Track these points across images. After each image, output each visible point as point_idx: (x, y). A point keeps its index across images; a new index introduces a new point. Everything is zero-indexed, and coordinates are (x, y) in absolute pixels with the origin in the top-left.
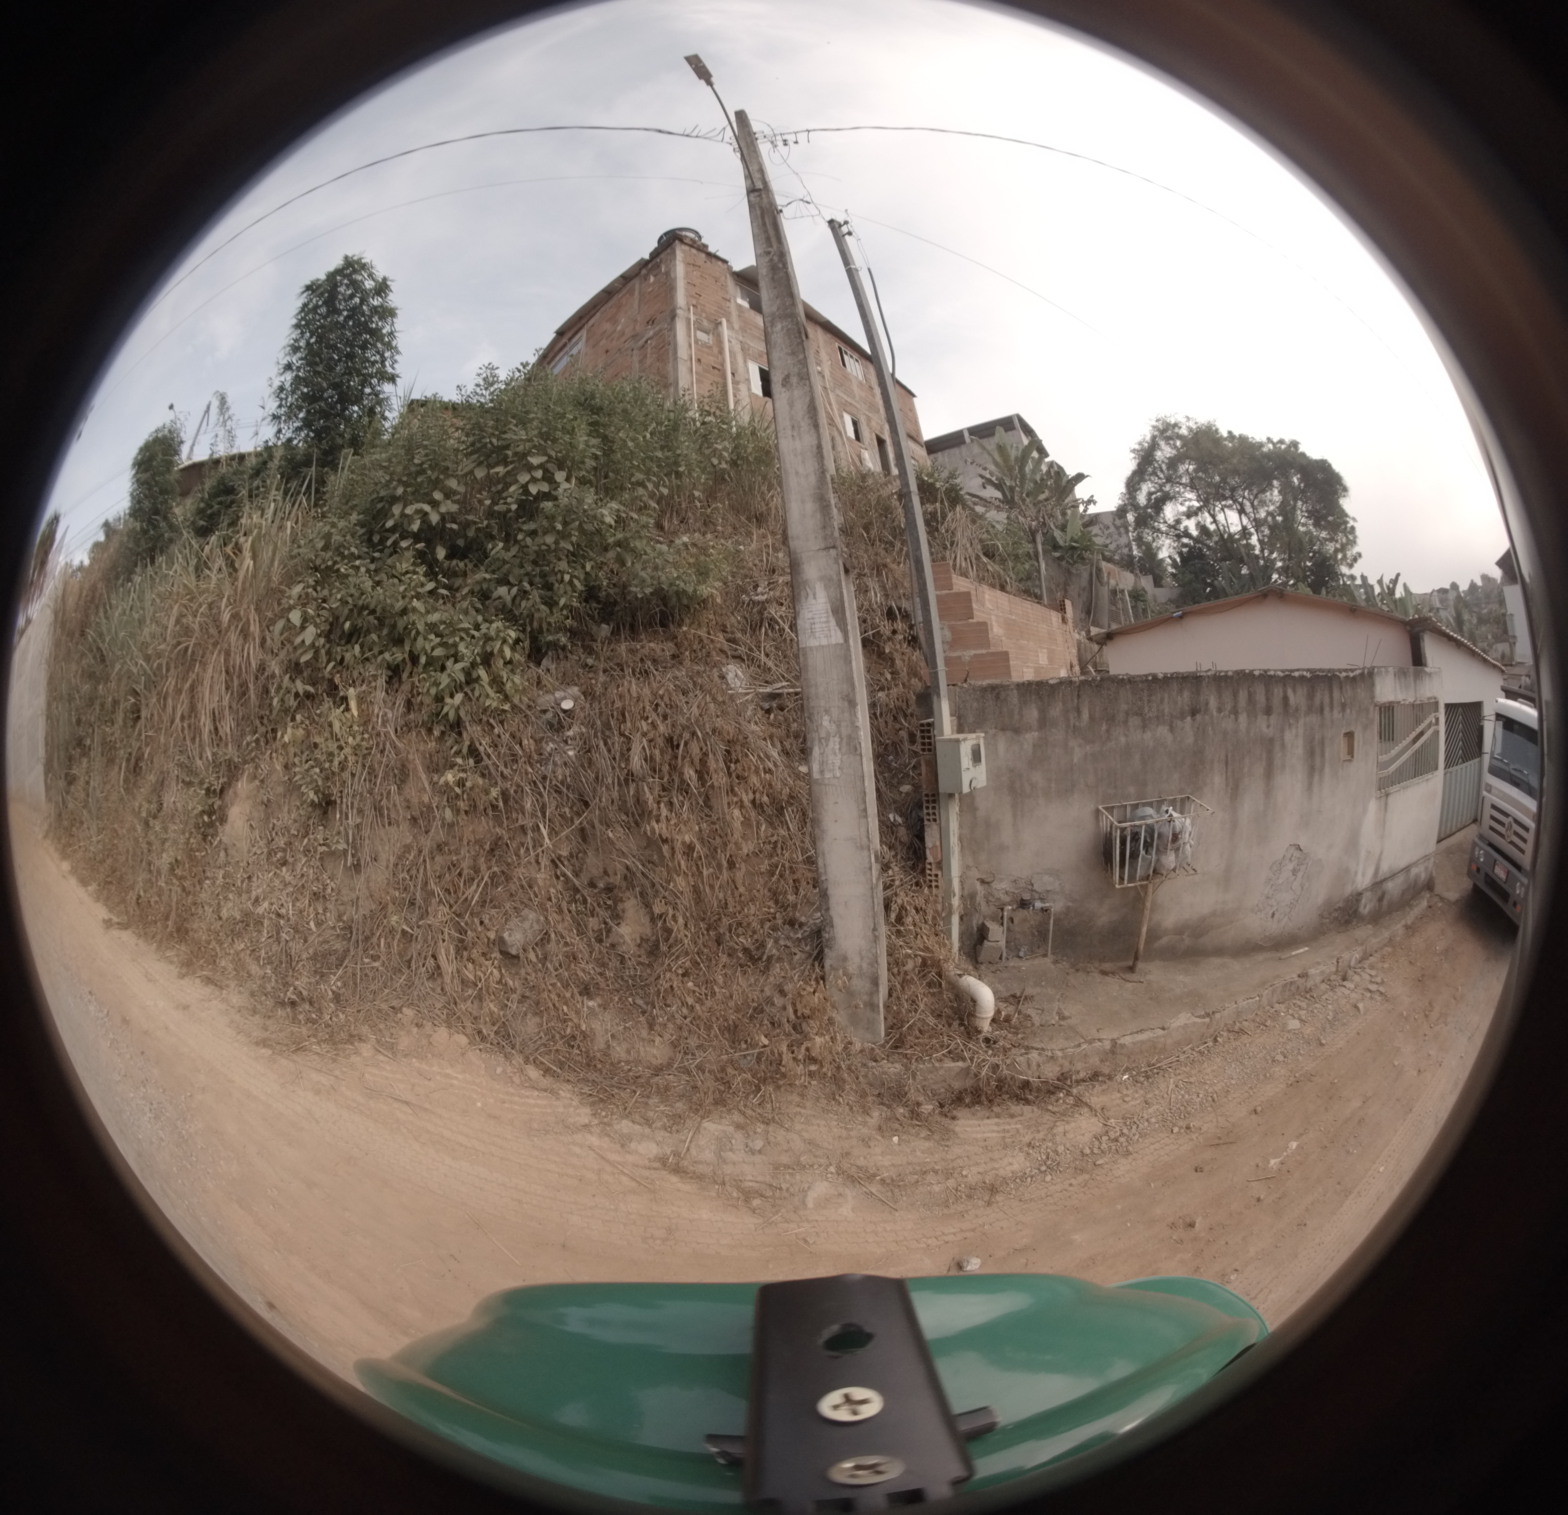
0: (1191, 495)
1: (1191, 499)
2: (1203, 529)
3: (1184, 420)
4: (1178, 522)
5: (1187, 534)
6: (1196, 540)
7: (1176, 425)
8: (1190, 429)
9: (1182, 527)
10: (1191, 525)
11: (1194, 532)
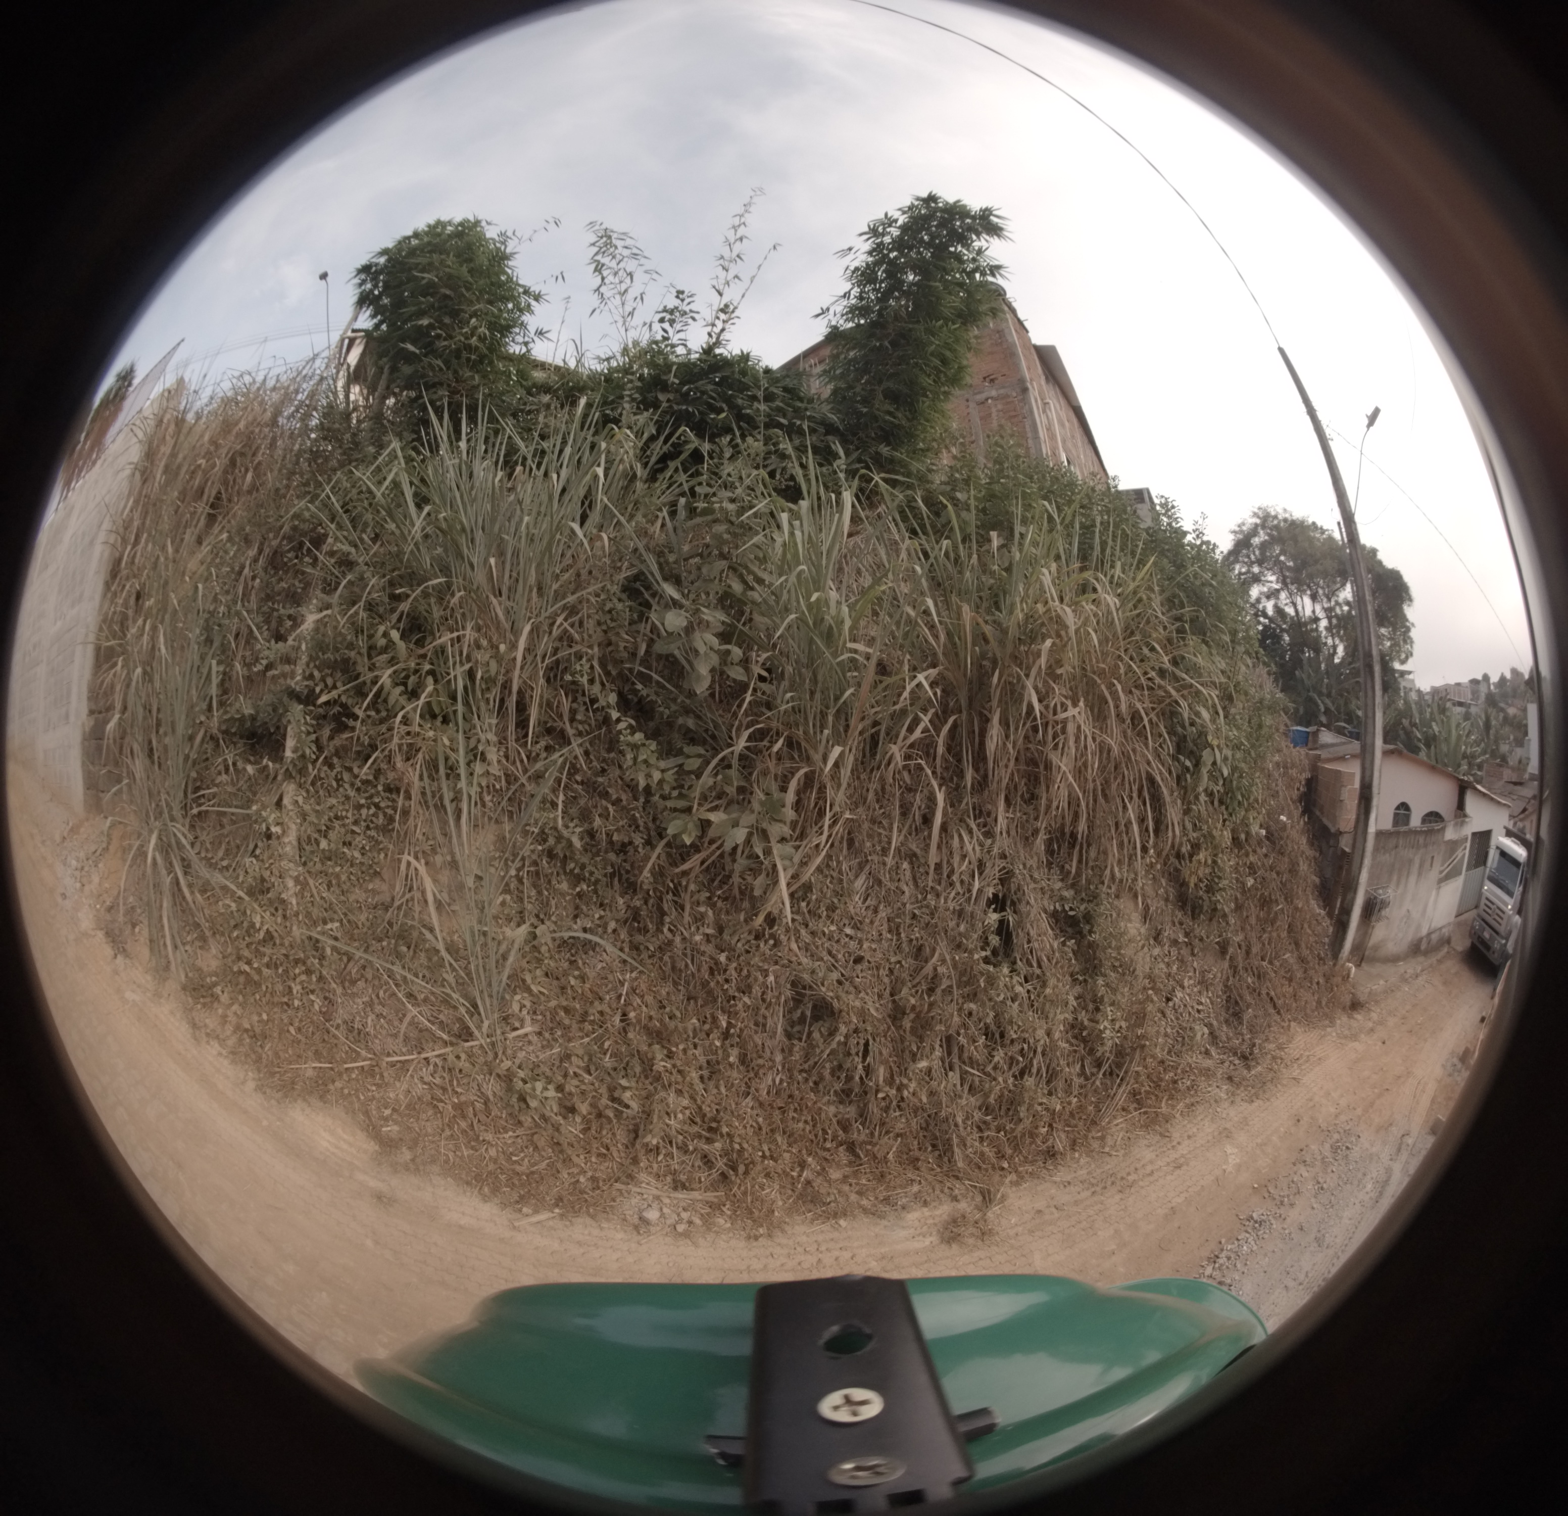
0: (1273, 578)
1: (1272, 579)
2: (1279, 611)
3: (1280, 511)
4: (1258, 601)
5: (1265, 615)
6: (1271, 620)
7: (1276, 517)
8: (1285, 520)
9: (1261, 607)
10: (1269, 607)
11: (1270, 611)
